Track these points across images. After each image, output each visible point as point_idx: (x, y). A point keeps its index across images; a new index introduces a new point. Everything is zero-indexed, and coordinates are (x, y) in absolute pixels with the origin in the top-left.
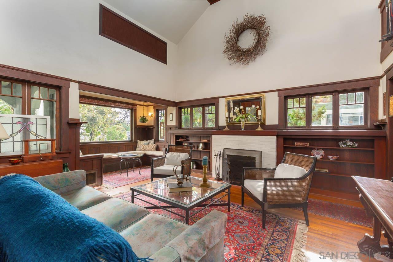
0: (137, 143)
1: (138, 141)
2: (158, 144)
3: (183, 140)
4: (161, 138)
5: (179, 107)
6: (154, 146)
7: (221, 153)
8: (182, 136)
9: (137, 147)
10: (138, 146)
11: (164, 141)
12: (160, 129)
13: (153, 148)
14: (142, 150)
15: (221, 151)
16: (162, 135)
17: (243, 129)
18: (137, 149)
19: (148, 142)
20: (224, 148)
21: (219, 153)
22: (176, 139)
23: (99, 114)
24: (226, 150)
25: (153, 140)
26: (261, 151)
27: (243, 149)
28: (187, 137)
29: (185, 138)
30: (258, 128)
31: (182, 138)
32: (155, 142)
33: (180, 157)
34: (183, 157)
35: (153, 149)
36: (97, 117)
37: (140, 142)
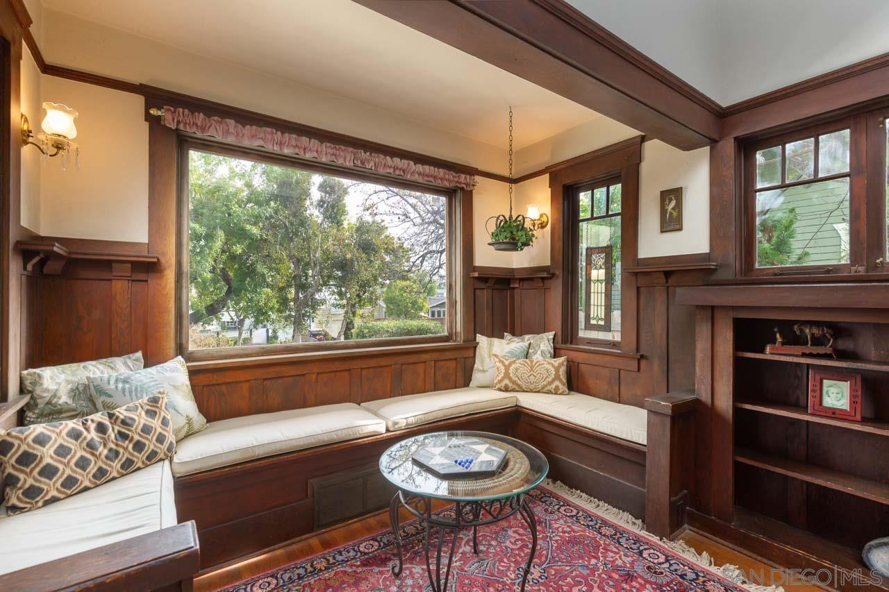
0: (474, 347)
1: (482, 339)
2: (578, 357)
3: (799, 349)
4: (589, 326)
5: (735, 138)
6: (557, 369)
8: (786, 326)
9: (477, 365)
10: (482, 362)
11: (614, 344)
12: (588, 280)
13: (557, 377)
14: (503, 384)
16: (597, 311)
18: (477, 377)
19: (527, 344)
22: (739, 345)
23: (361, 251)
25: (551, 335)
29: (817, 341)
31: (793, 339)
32: (560, 345)
35: (557, 383)
36: (355, 258)
37: (491, 345)
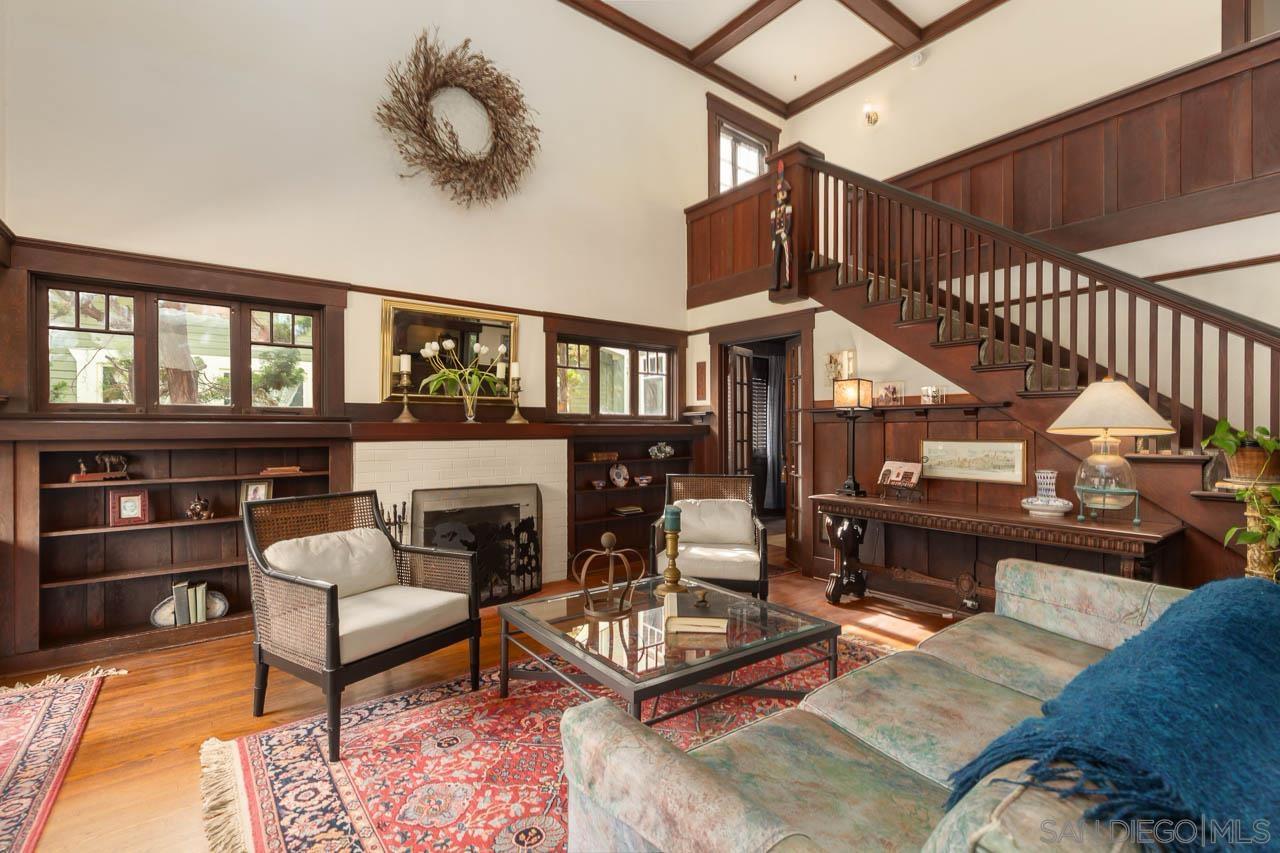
3: (101, 476)
7: (404, 510)
15: (404, 504)
17: (471, 420)
20: (414, 491)
21: (395, 513)
22: (45, 477)
24: (420, 497)
26: (536, 485)
27: (482, 484)
28: (130, 458)
30: (513, 417)
33: (358, 554)
34: (371, 551)
